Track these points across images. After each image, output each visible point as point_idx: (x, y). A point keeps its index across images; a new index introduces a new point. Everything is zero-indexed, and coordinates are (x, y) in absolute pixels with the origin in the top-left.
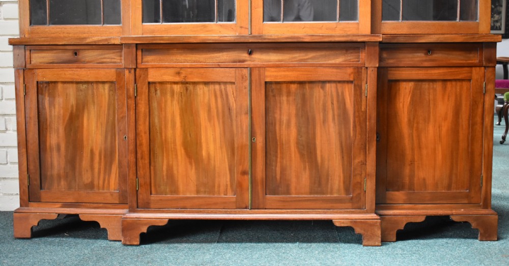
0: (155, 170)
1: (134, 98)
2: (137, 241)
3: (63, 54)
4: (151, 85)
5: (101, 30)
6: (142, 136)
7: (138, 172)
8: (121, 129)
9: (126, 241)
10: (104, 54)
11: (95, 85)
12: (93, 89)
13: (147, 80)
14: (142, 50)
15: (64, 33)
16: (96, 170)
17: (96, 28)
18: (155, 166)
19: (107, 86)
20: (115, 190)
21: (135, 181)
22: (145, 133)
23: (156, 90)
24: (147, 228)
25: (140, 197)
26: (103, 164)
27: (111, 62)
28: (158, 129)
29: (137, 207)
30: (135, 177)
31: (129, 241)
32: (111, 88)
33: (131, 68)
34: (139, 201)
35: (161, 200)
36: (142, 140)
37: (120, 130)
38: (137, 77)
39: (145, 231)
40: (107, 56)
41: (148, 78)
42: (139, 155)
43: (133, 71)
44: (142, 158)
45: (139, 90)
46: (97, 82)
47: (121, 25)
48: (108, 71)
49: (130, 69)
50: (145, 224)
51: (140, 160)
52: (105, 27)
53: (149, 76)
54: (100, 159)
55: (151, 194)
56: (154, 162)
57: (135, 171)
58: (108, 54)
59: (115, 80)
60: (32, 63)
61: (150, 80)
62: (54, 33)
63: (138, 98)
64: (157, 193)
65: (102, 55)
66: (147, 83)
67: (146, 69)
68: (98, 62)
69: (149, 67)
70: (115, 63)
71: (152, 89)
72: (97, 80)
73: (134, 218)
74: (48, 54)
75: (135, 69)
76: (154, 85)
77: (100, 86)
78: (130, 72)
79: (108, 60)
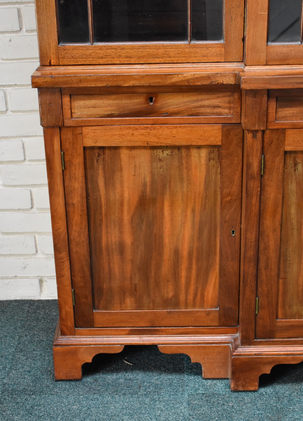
0: (285, 284)
1: (259, 177)
2: (255, 386)
3: (129, 102)
4: (288, 155)
5: (187, 50)
6: (268, 235)
7: (260, 289)
8: (227, 219)
9: (237, 386)
10: (202, 100)
11: (184, 151)
12: (181, 158)
13: (282, 149)
14: (277, 98)
15: (120, 56)
16: (183, 280)
17: (177, 47)
18: (285, 279)
19: (204, 153)
20: (212, 307)
21: (253, 302)
22: (274, 230)
23: (296, 164)
24: (271, 368)
25: (260, 322)
26: (194, 271)
27: (213, 114)
28: (295, 223)
29: (255, 338)
30: (254, 296)
31: (243, 386)
32: (212, 156)
33: (257, 131)
34: (258, 328)
35: (292, 326)
36: (268, 242)
37: (225, 222)
38: (265, 145)
39: (268, 372)
40: (206, 103)
41: (284, 144)
42: (262, 264)
43: (259, 135)
44: (266, 268)
45: (268, 164)
46: (188, 147)
47: (222, 42)
48: (207, 128)
49: (254, 132)
50: (269, 363)
51: (263, 270)
52: (195, 46)
53: (287, 142)
54: (190, 264)
55: (277, 318)
56: (285, 272)
57: (254, 288)
58: (208, 99)
59: (220, 143)
60: (75, 115)
61: (288, 148)
62: (102, 58)
63: (266, 177)
64: (286, 317)
65: (197, 101)
66: (282, 153)
67: (282, 131)
68: (190, 113)
69: (287, 127)
70: (220, 114)
71: (290, 162)
72: (190, 144)
73: (251, 355)
74: (101, 101)
75: (263, 132)
76: (293, 155)
77: (194, 152)
78: (254, 136)
79: (208, 110)
